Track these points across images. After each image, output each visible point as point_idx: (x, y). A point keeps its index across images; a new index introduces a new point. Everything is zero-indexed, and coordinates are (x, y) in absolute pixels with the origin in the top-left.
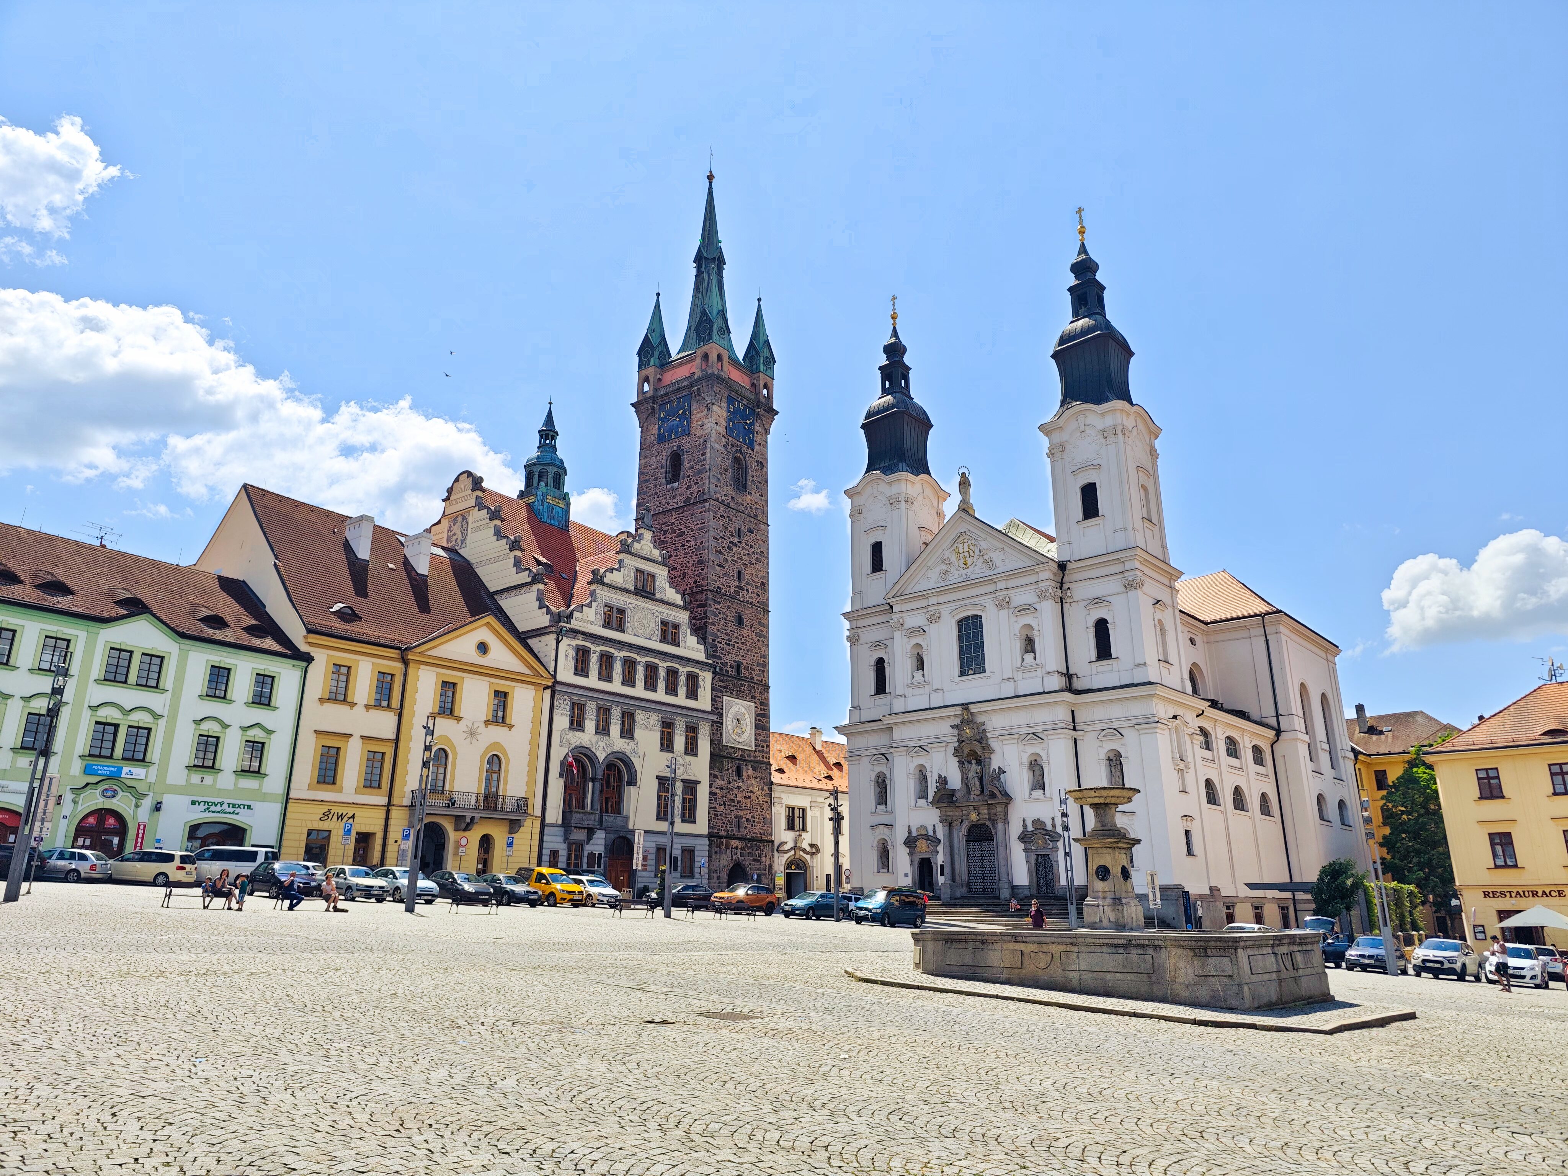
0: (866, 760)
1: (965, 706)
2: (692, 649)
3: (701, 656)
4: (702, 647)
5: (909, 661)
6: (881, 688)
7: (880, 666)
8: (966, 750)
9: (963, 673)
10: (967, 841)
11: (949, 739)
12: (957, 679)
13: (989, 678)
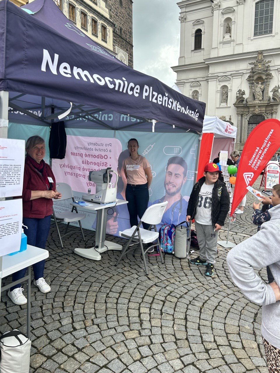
0: (188, 85)
1: (261, 52)
2: (103, 9)
3: (107, 16)
4: (107, 10)
5: (222, 28)
6: (198, 45)
7: (198, 34)
8: (255, 78)
9: (255, 34)
10: (248, 124)
11: (245, 72)
12: (252, 38)
13: (274, 36)
